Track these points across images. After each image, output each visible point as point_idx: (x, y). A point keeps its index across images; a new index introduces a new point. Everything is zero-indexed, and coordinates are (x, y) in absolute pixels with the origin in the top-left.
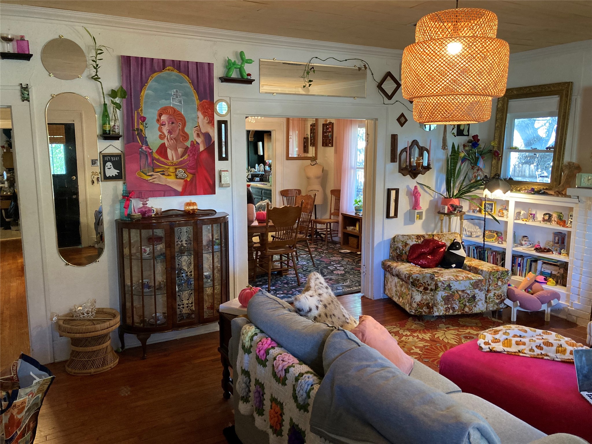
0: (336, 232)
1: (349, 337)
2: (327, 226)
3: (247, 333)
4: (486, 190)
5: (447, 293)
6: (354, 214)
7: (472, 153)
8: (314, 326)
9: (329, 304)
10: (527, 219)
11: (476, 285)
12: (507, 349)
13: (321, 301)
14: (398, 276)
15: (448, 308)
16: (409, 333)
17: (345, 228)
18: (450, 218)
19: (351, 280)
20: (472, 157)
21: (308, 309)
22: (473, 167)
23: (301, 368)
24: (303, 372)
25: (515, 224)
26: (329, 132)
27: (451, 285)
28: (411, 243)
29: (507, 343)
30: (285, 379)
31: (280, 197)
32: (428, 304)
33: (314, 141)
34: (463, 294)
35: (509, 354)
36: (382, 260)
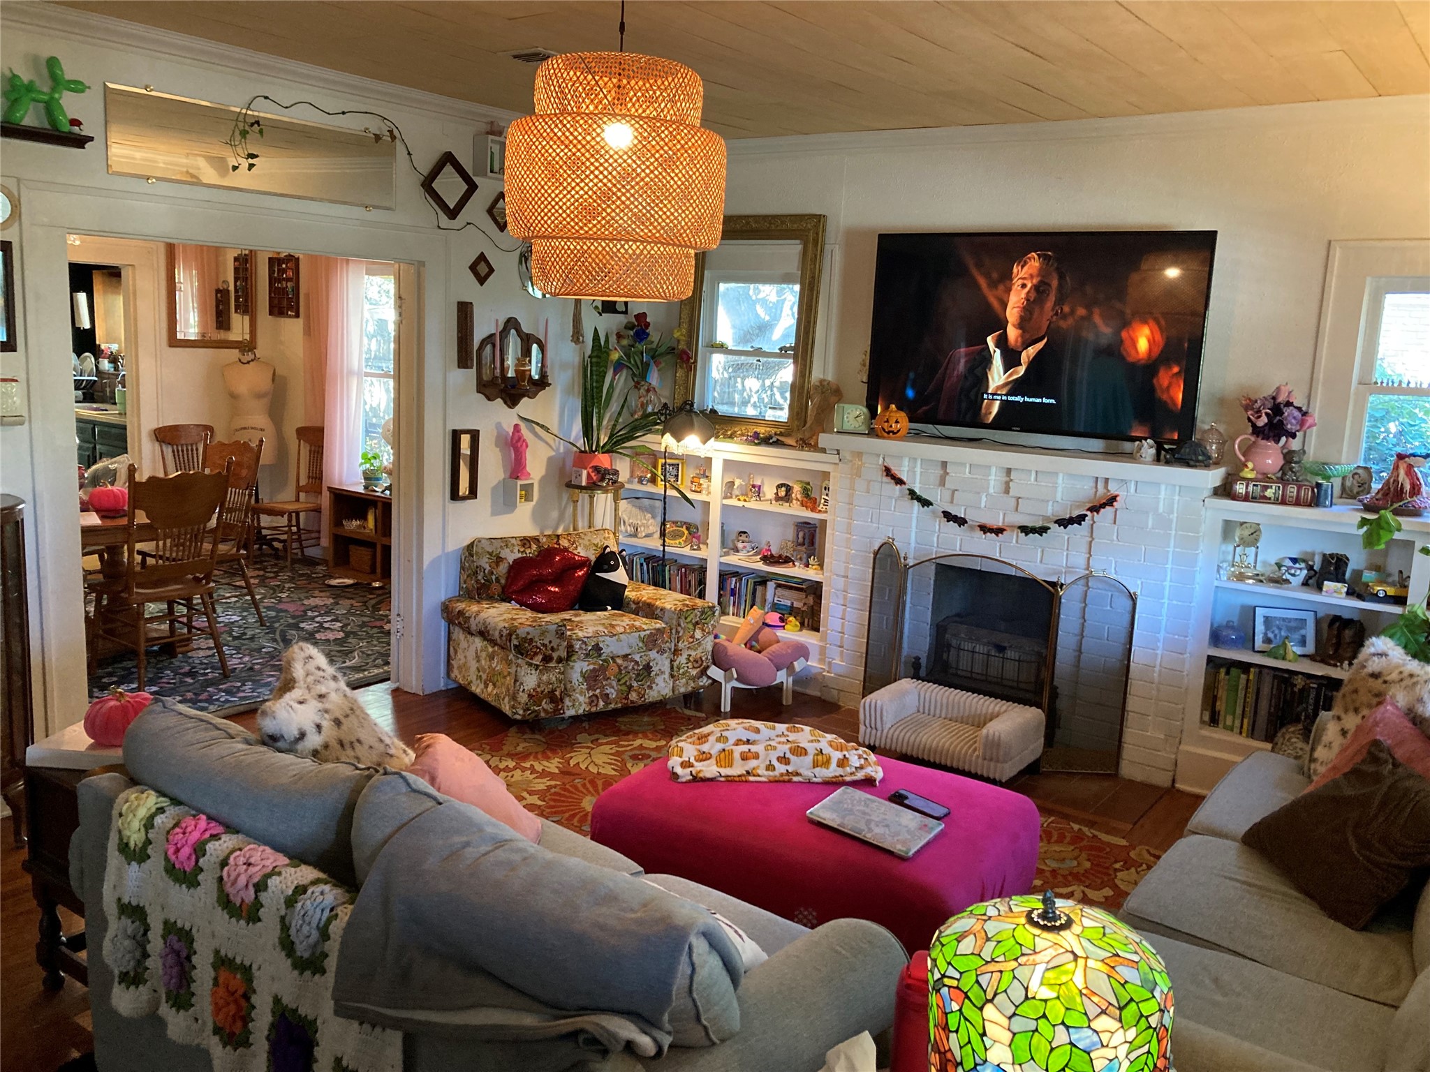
0: (313, 535)
1: (414, 786)
2: (290, 520)
3: (133, 811)
4: (668, 436)
5: (593, 664)
6: (361, 489)
7: (635, 353)
8: (320, 772)
9: (347, 716)
10: (747, 495)
11: (651, 641)
12: (725, 771)
13: (326, 711)
14: (484, 634)
15: (594, 698)
16: (511, 764)
17: (337, 522)
18: (592, 497)
19: (363, 652)
20: (635, 361)
21: (296, 733)
22: (638, 383)
23: (299, 874)
24: (305, 882)
25: (724, 507)
26: (288, 280)
27: (601, 645)
28: (511, 555)
29: (725, 758)
30: (257, 905)
31: (154, 446)
32: (553, 691)
33: (246, 301)
34: (625, 664)
35: (730, 780)
36: (443, 600)
